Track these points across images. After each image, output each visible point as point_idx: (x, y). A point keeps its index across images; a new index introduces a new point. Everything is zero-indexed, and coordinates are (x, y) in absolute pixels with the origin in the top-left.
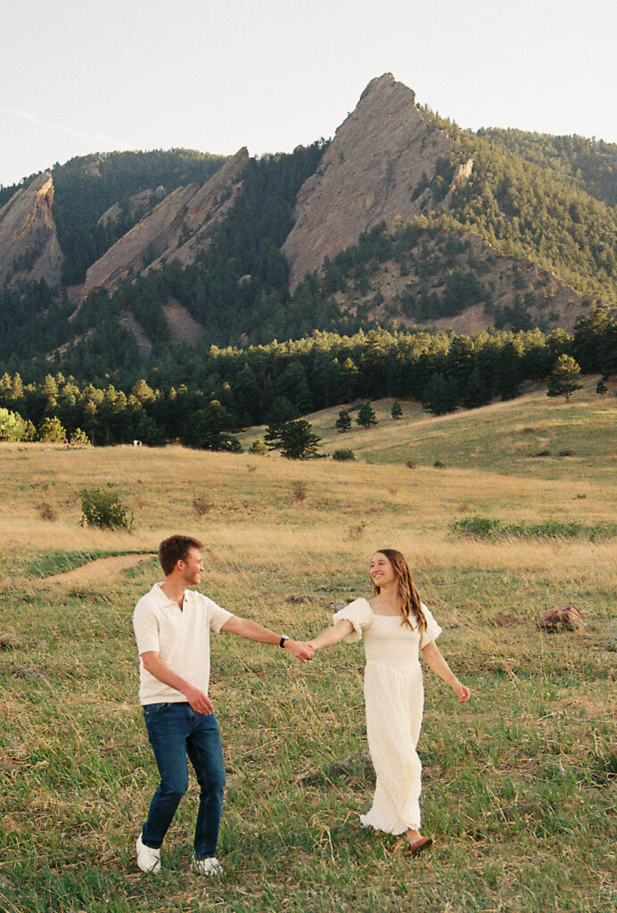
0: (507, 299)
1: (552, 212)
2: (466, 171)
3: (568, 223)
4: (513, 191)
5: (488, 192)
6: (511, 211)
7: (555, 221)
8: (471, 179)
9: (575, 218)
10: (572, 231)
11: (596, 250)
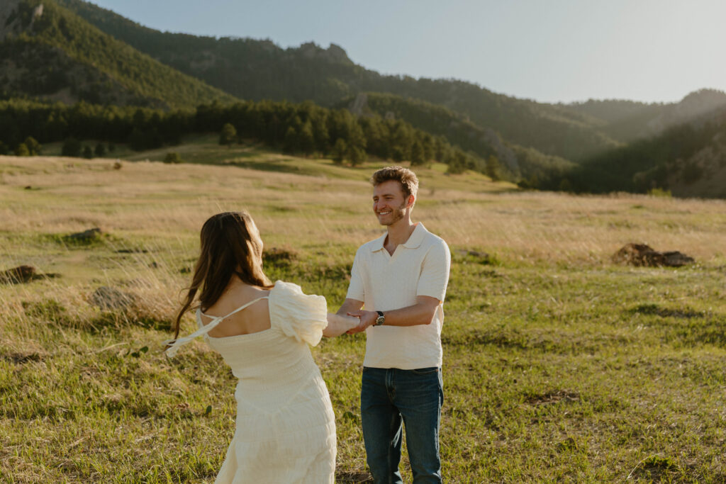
0: (84, 86)
1: (92, 39)
2: (40, 11)
3: (101, 46)
4: (68, 25)
5: (55, 23)
6: (70, 38)
7: (93, 45)
8: (42, 16)
9: (104, 44)
10: (104, 51)
11: (120, 64)
